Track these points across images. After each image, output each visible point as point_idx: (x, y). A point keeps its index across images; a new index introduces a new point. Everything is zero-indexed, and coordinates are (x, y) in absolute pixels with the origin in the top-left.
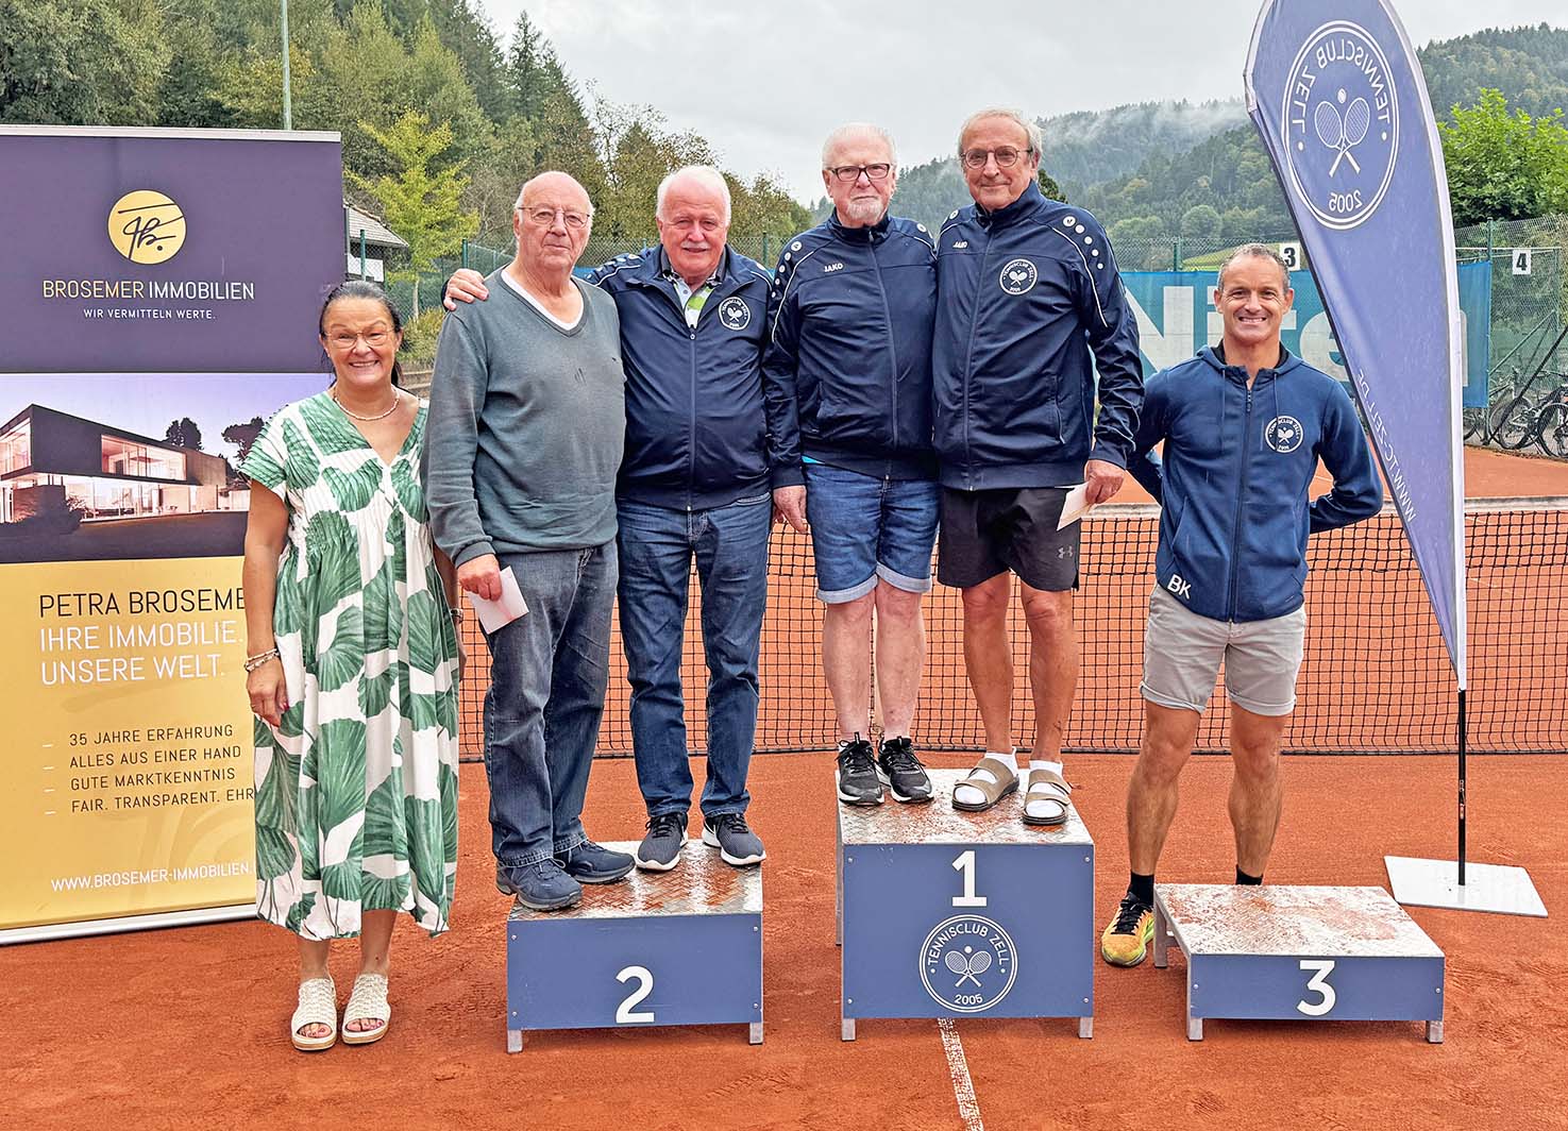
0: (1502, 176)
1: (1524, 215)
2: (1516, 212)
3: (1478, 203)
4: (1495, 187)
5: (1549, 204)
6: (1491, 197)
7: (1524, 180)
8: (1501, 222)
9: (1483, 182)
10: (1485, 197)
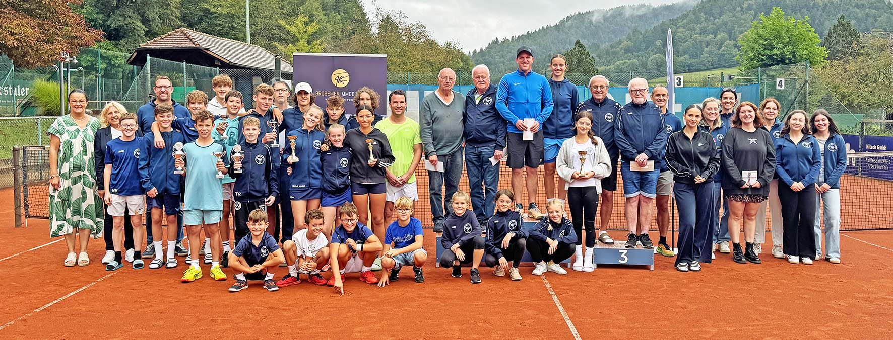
0: (781, 46)
1: (790, 63)
2: (787, 62)
3: (770, 57)
4: (778, 51)
5: (802, 58)
6: (776, 55)
7: (790, 47)
8: (781, 66)
9: (773, 48)
10: (774, 55)
